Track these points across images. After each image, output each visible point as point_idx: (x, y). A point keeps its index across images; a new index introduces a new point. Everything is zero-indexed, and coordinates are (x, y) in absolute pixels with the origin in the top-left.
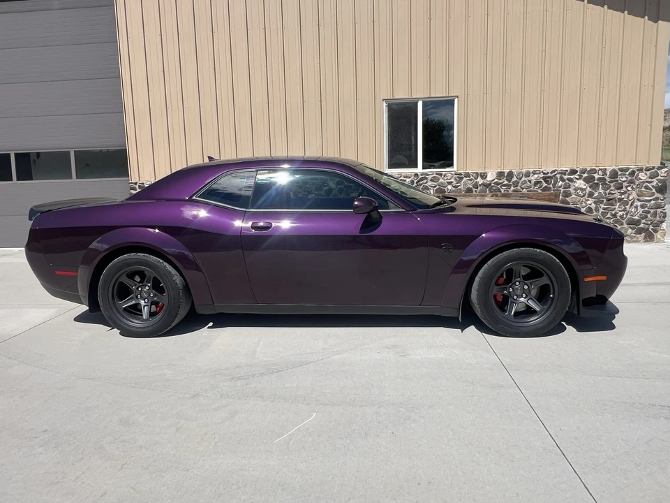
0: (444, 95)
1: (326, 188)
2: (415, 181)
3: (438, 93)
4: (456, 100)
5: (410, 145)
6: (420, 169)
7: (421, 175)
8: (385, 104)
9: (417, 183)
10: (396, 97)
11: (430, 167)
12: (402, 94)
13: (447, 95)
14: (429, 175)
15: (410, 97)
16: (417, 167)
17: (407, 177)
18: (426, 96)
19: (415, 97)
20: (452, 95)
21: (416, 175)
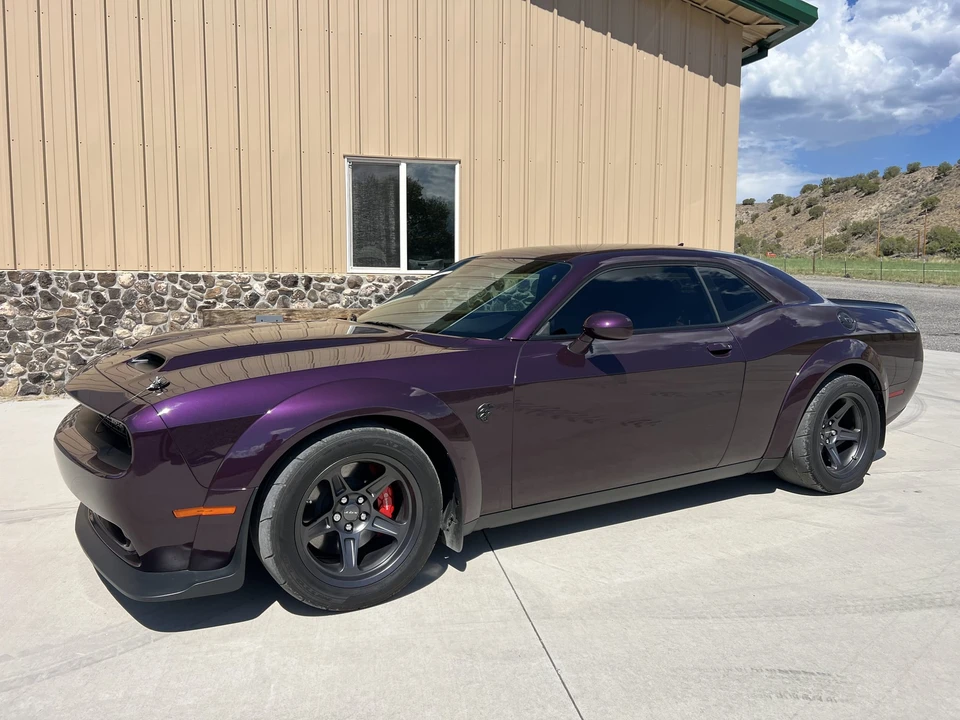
0: (440, 157)
1: (248, 293)
2: (396, 288)
3: (431, 152)
4: (457, 166)
5: (388, 232)
6: (403, 270)
7: (406, 278)
8: (347, 164)
9: (399, 291)
10: (366, 154)
11: (419, 267)
12: (374, 150)
13: (444, 158)
14: (417, 279)
15: (387, 156)
16: (399, 266)
17: (383, 281)
18: (412, 156)
19: (394, 155)
20: (451, 158)
21: (398, 278)
